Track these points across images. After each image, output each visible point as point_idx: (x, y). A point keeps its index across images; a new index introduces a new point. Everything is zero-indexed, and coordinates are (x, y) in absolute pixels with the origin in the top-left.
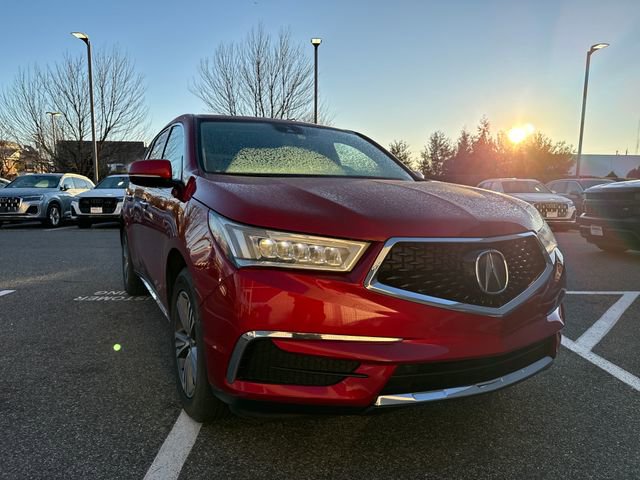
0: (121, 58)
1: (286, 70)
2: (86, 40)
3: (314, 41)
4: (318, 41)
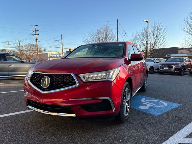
0: (159, 23)
2: (147, 21)
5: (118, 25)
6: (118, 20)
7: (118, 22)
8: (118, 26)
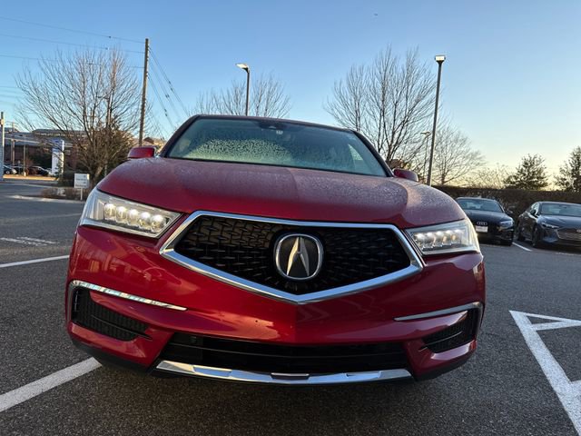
1: (410, 87)
2: (246, 69)
3: (438, 59)
4: (442, 58)
5: (146, 57)
6: (147, 40)
7: (147, 47)
8: (146, 61)
